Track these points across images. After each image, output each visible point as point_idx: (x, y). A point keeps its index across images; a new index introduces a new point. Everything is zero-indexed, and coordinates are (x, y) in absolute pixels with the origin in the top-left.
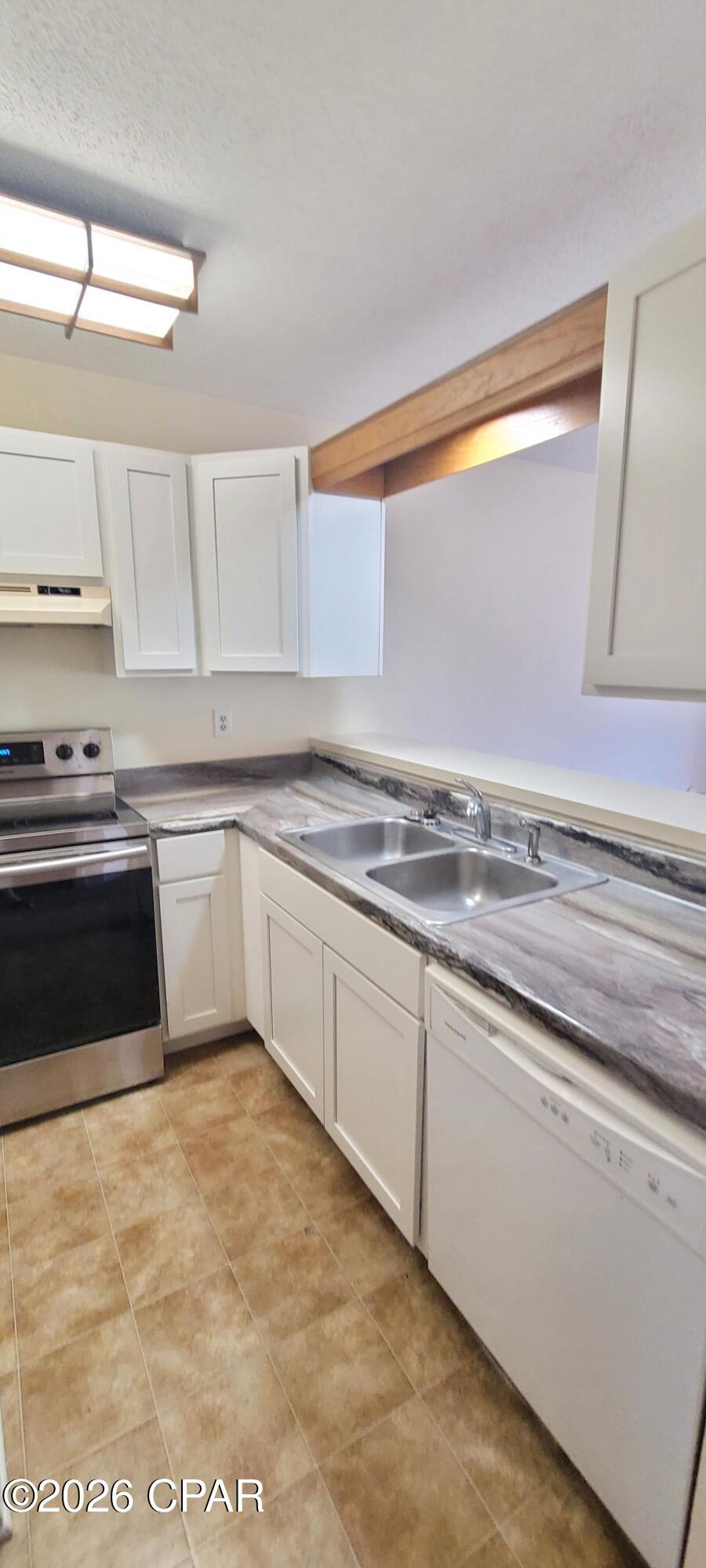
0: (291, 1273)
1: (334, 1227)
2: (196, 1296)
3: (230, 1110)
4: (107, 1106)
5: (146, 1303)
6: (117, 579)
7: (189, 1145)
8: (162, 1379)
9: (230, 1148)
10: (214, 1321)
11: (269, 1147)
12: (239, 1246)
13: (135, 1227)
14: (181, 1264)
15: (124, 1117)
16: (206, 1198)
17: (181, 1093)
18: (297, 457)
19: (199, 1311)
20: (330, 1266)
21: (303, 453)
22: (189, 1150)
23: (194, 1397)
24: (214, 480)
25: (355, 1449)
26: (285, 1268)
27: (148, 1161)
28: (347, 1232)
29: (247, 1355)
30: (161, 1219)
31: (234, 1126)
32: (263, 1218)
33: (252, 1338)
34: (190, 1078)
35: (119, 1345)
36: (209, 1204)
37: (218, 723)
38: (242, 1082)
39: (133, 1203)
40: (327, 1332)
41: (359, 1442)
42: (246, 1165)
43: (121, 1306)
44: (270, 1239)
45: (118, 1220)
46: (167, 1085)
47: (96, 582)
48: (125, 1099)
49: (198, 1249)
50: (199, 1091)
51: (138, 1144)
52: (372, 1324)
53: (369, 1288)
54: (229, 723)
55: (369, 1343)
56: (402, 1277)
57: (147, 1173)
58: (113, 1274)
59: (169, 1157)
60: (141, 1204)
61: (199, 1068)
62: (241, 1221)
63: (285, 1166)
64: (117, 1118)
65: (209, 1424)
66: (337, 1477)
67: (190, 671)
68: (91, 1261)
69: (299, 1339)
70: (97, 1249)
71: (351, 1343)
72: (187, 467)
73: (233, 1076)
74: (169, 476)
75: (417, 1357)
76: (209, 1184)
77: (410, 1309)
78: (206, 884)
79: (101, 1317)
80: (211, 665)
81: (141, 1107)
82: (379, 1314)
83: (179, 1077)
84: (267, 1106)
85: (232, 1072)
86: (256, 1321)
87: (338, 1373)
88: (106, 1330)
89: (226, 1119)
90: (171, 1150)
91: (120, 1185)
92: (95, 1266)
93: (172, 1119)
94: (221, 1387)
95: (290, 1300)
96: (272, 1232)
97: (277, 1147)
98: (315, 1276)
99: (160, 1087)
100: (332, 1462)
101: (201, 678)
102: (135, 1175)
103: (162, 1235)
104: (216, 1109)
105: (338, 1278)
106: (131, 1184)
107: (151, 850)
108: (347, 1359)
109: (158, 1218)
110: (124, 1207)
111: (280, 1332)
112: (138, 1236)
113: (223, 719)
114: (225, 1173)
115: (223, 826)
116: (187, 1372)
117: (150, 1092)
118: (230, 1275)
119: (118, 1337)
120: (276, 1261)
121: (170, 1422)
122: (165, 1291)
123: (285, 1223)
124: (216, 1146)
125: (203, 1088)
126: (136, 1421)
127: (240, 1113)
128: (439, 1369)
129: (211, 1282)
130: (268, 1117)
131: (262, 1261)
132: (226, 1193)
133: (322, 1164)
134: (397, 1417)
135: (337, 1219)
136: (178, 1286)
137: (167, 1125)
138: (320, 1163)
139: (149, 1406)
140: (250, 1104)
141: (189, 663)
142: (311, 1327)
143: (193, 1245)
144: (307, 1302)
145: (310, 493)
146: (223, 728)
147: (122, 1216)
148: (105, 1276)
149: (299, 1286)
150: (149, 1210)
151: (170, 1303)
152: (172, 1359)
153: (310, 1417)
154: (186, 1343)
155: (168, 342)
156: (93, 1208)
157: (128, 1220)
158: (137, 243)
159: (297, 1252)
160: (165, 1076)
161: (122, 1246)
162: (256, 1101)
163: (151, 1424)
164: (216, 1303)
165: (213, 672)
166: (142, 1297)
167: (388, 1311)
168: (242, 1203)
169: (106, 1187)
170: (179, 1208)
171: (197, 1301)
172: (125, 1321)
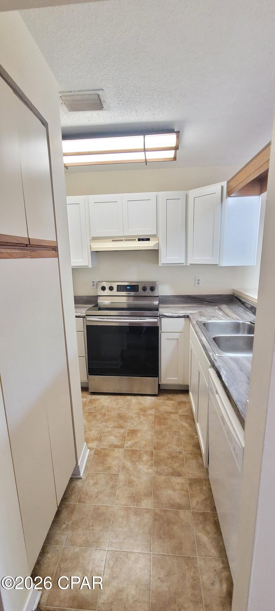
0: (169, 461)
1: (189, 456)
2: (141, 453)
3: (173, 411)
4: (140, 397)
5: (128, 449)
6: (161, 235)
7: (157, 416)
8: (124, 467)
9: (168, 421)
10: (143, 461)
11: (180, 425)
12: (158, 447)
13: (133, 430)
14: (141, 444)
15: (143, 402)
16: (155, 431)
17: (161, 401)
18: (222, 185)
19: (140, 457)
20: (182, 465)
21: (224, 184)
22: (156, 417)
23: (130, 475)
24: (194, 198)
25: (165, 511)
26: (168, 459)
27: (144, 416)
28: (192, 458)
29: (147, 474)
30: (141, 431)
31: (172, 415)
32: (168, 443)
33: (150, 471)
34: (166, 398)
35: (118, 454)
36: (155, 433)
37: (197, 282)
38: (181, 404)
39: (136, 424)
40: (172, 481)
41: (167, 510)
42: (170, 427)
43: (122, 447)
44: (168, 450)
45: (130, 426)
46: (158, 397)
47: (155, 236)
48: (145, 397)
49: (147, 442)
50: (167, 402)
51: (143, 410)
52: (187, 486)
53: (191, 476)
54: (201, 282)
55: (183, 490)
56: (204, 479)
57: (142, 418)
58: (123, 438)
59: (150, 416)
60: (138, 425)
61: (170, 396)
62: (162, 441)
63: (182, 433)
64: (141, 401)
65: (130, 483)
66: (156, 514)
67: (183, 263)
68: (120, 433)
69: (163, 478)
70: (122, 431)
71: (178, 487)
72: (186, 194)
73: (179, 402)
74: (180, 199)
75: (196, 502)
76: (157, 428)
77: (202, 489)
78: (176, 336)
79: (116, 446)
80: (190, 262)
81: (149, 400)
82: (191, 485)
83: (163, 397)
84: (186, 414)
85: (179, 400)
86: (154, 467)
87: (170, 492)
88: (116, 450)
89: (171, 413)
90: (152, 415)
91: (134, 418)
92: (120, 435)
93: (156, 407)
94: (137, 477)
95: (166, 467)
96: (169, 448)
97: (182, 426)
98: (176, 465)
99: (156, 397)
100: (157, 510)
101: (186, 266)
102: (139, 418)
103: (139, 435)
104: (169, 409)
105: (183, 469)
106: (137, 419)
107: (159, 321)
108: (174, 490)
109: (140, 430)
110: (133, 424)
111: (158, 473)
112: (133, 432)
113: (198, 280)
114: (163, 427)
115: (184, 317)
116: (131, 469)
117: (153, 398)
118: (152, 453)
119: (118, 453)
120: (167, 456)
121: (122, 477)
122: (133, 448)
123: (174, 447)
124: (165, 419)
125: (168, 402)
126: (114, 473)
127: (176, 413)
128: (201, 509)
129: (146, 452)
130: (184, 417)
131: (163, 454)
132: (161, 432)
133: (195, 437)
134: (181, 512)
135: (191, 454)
136: (138, 449)
137: (153, 408)
138: (194, 436)
139: (119, 471)
140: (180, 411)
141: (183, 261)
142: (168, 477)
143: (146, 441)
144: (170, 470)
145: (226, 198)
146: (198, 284)
147: (131, 426)
148: (121, 438)
149: (170, 465)
150: (138, 428)
151: (134, 452)
152: (128, 464)
153: (156, 497)
154: (133, 462)
155: (175, 158)
156: (125, 421)
157: (132, 427)
158: (159, 136)
159: (174, 456)
160: (158, 394)
161: (128, 433)
162: (183, 411)
163: (117, 475)
164: (145, 458)
165: (190, 264)
166: (128, 447)
167: (194, 485)
168: (164, 437)
169: (130, 417)
170: (147, 431)
171: (140, 455)
172: (121, 450)
